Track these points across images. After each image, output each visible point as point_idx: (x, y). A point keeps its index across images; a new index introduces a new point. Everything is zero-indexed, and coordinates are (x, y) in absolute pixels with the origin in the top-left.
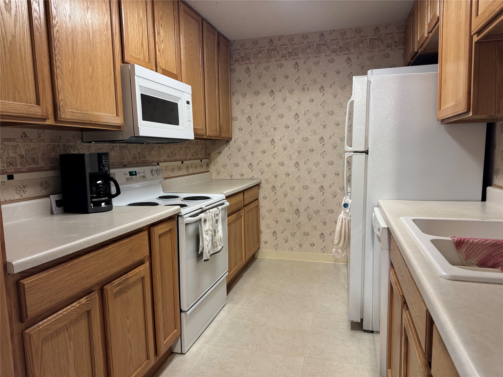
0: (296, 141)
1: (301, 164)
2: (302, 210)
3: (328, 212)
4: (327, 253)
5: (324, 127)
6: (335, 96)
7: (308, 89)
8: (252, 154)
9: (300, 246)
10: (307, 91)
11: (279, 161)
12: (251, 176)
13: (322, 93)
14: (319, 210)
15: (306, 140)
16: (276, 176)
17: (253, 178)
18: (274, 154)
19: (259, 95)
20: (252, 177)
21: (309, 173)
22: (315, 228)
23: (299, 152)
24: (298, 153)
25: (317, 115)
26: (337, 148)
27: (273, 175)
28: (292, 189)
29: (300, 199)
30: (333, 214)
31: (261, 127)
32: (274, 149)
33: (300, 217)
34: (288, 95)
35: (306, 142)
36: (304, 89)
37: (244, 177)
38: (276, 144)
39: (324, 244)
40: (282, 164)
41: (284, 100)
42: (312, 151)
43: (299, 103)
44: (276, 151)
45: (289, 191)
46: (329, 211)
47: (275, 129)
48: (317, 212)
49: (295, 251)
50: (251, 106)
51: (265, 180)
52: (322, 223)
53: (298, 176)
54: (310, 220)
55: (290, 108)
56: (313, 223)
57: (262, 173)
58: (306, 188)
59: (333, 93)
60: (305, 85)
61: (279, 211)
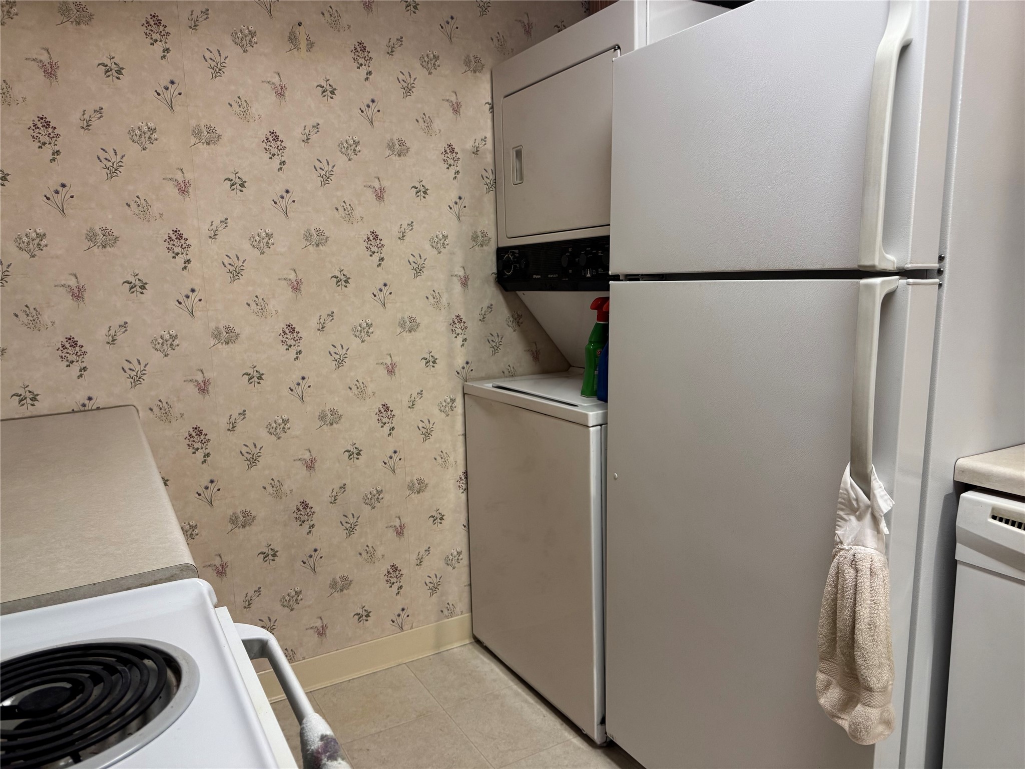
0: (281, 244)
1: (308, 332)
2: (319, 505)
3: (408, 492)
4: (412, 628)
5: (380, 195)
6: (408, 90)
7: (311, 45)
8: (78, 294)
9: (322, 632)
10: (308, 50)
11: (213, 325)
12: (80, 397)
13: (363, 71)
14: (379, 488)
15: (317, 239)
16: (203, 388)
17: (90, 405)
18: (187, 297)
19: (86, 23)
20: (87, 402)
21: (340, 363)
22: (370, 554)
23: (296, 287)
24: (289, 293)
25: (351, 148)
26: (426, 272)
27: (191, 385)
28: (279, 429)
29: (310, 465)
30: (426, 495)
31: (113, 172)
32: (185, 272)
33: (313, 530)
34: (232, 51)
35: (321, 247)
36: (293, 38)
37: (43, 406)
38: (192, 254)
39: (401, 602)
40: (228, 336)
41: (217, 70)
42: (342, 281)
43: (280, 92)
44: (196, 283)
45: (265, 439)
46: (411, 487)
47: (184, 189)
48: (374, 498)
49: (304, 658)
50: (50, 71)
51: (156, 409)
52: (391, 534)
53: (296, 377)
54: (350, 531)
55: (242, 108)
56: (362, 540)
57: (137, 380)
58: (330, 418)
59: (401, 77)
60: (300, 24)
61: (230, 527)
